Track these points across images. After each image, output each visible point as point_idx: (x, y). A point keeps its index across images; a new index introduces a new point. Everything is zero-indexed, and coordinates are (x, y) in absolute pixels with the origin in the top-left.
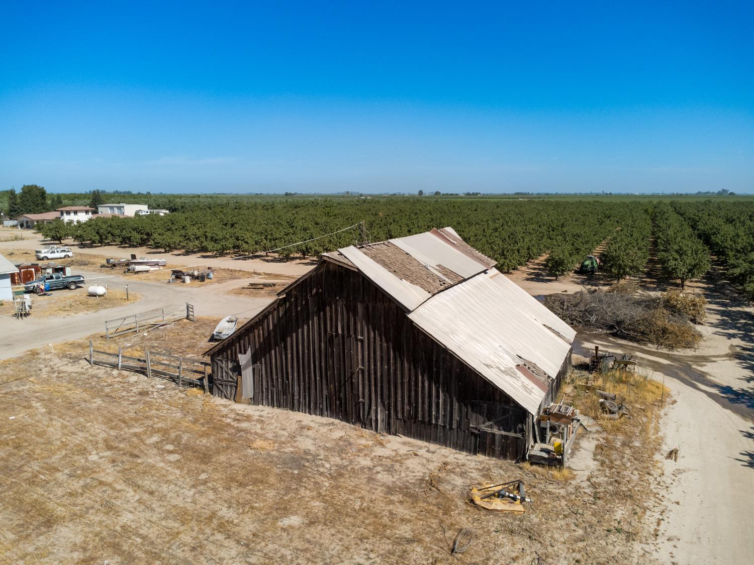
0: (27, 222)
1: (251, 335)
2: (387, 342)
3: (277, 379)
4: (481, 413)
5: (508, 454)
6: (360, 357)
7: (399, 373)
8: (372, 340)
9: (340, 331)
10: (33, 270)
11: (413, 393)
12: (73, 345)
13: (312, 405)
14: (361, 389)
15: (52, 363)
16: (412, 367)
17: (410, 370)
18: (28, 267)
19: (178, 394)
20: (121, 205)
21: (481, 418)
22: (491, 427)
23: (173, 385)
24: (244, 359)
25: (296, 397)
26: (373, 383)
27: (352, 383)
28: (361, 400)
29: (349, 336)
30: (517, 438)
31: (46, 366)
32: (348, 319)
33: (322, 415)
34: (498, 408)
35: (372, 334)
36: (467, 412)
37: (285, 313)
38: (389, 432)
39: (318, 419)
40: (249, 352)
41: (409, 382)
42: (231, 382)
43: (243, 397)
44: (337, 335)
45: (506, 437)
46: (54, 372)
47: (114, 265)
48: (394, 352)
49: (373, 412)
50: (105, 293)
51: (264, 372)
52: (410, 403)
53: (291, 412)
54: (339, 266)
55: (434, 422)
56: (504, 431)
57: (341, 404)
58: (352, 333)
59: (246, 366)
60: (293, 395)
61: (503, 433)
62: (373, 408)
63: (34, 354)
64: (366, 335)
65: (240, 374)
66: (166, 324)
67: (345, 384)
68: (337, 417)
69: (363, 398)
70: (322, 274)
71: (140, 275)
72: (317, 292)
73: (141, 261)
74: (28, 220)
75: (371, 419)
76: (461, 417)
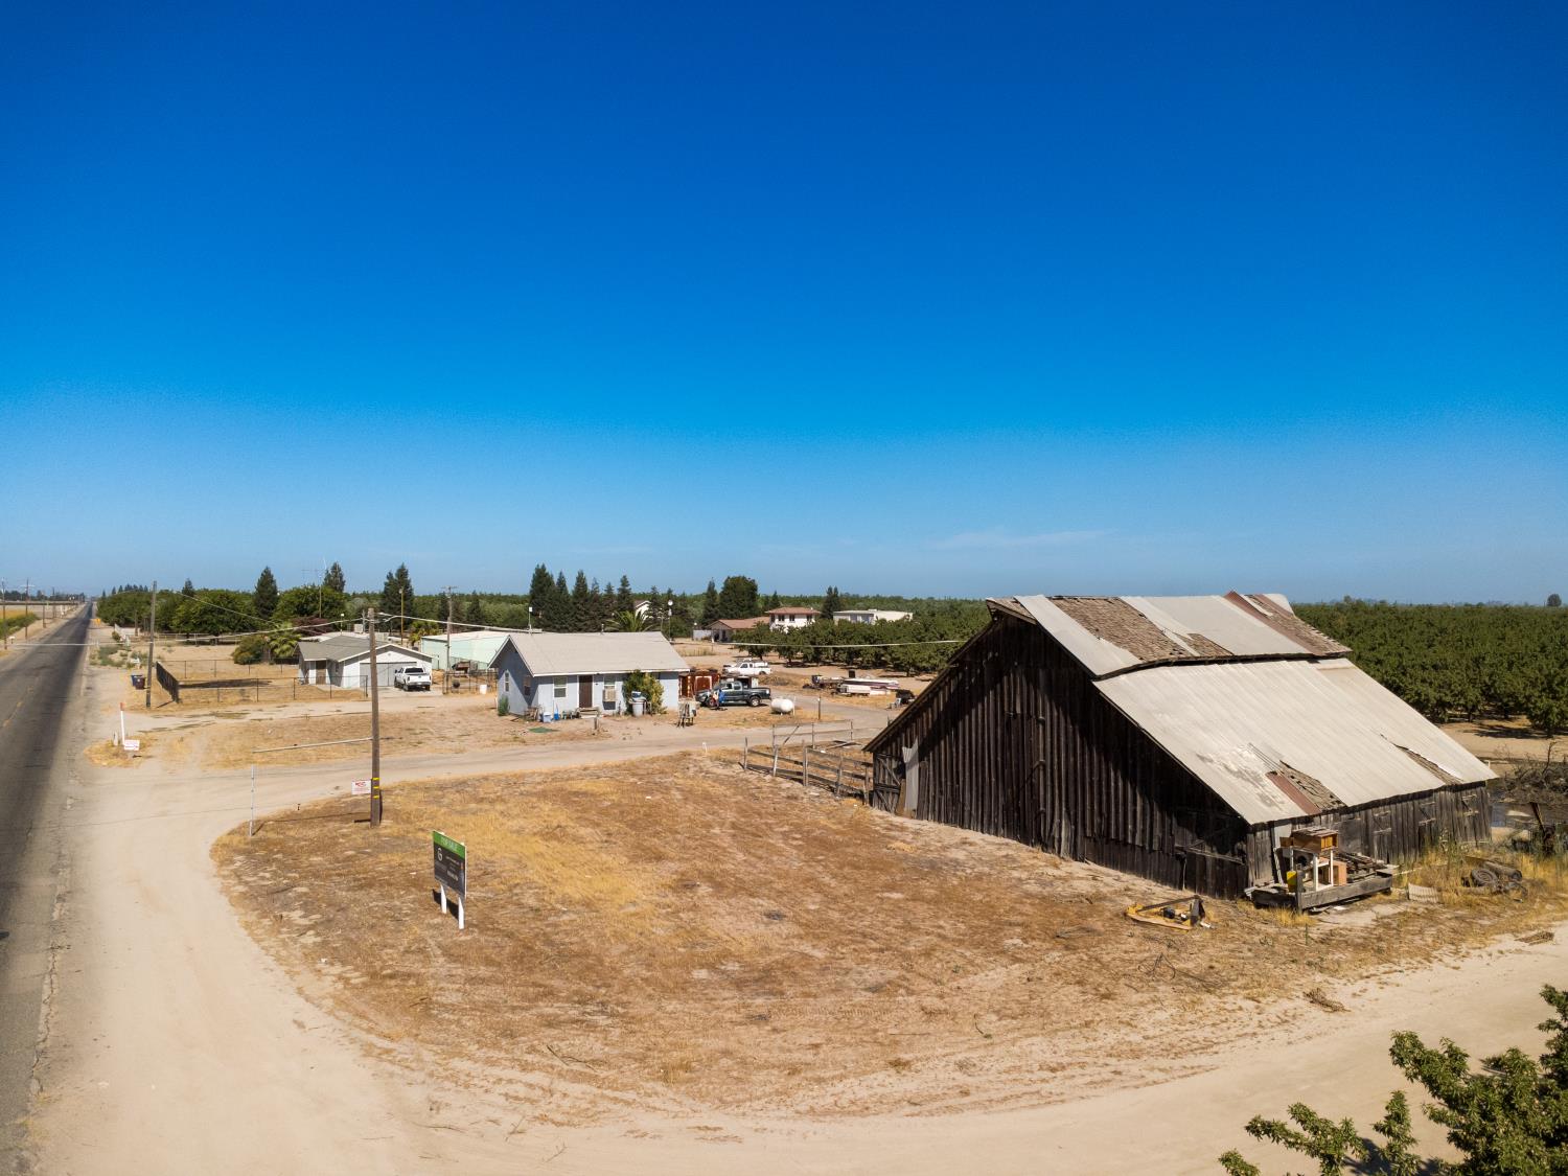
0: (724, 632)
1: (919, 720)
2: (1073, 725)
3: (946, 782)
4: (1189, 827)
5: (1225, 890)
6: (1041, 746)
7: (1087, 768)
8: (1055, 721)
9: (1018, 711)
10: (710, 677)
11: (1104, 798)
12: (731, 752)
13: (985, 819)
14: (1042, 793)
15: (702, 764)
16: (1103, 759)
17: (1100, 762)
18: (704, 674)
19: (831, 802)
20: (870, 611)
21: (1190, 836)
22: (1201, 846)
23: (830, 794)
24: (908, 754)
25: (967, 808)
26: (1056, 785)
27: (1032, 785)
28: (1042, 809)
29: (1029, 717)
30: (1235, 864)
31: (695, 766)
32: (1028, 692)
33: (996, 834)
34: (1211, 818)
35: (1055, 714)
36: (1171, 825)
37: (957, 689)
38: (1075, 858)
39: (992, 838)
40: (916, 745)
41: (1100, 781)
42: (893, 787)
43: (905, 809)
44: (1016, 715)
45: (1220, 862)
46: (701, 772)
47: (822, 686)
48: (1081, 738)
49: (1055, 826)
50: (792, 710)
51: (931, 773)
52: (1101, 814)
53: (960, 829)
54: (1019, 619)
55: (1130, 841)
56: (1219, 853)
57: (1019, 817)
58: (1032, 711)
59: (912, 763)
60: (963, 805)
61: (1217, 856)
62: (1056, 820)
63: (686, 755)
64: (1048, 714)
65: (904, 777)
66: (855, 744)
67: (1024, 787)
68: (1015, 838)
69: (1045, 806)
70: (999, 631)
71: (855, 698)
72: (994, 656)
73: (861, 680)
74: (726, 628)
75: (1054, 838)
76: (1163, 832)
